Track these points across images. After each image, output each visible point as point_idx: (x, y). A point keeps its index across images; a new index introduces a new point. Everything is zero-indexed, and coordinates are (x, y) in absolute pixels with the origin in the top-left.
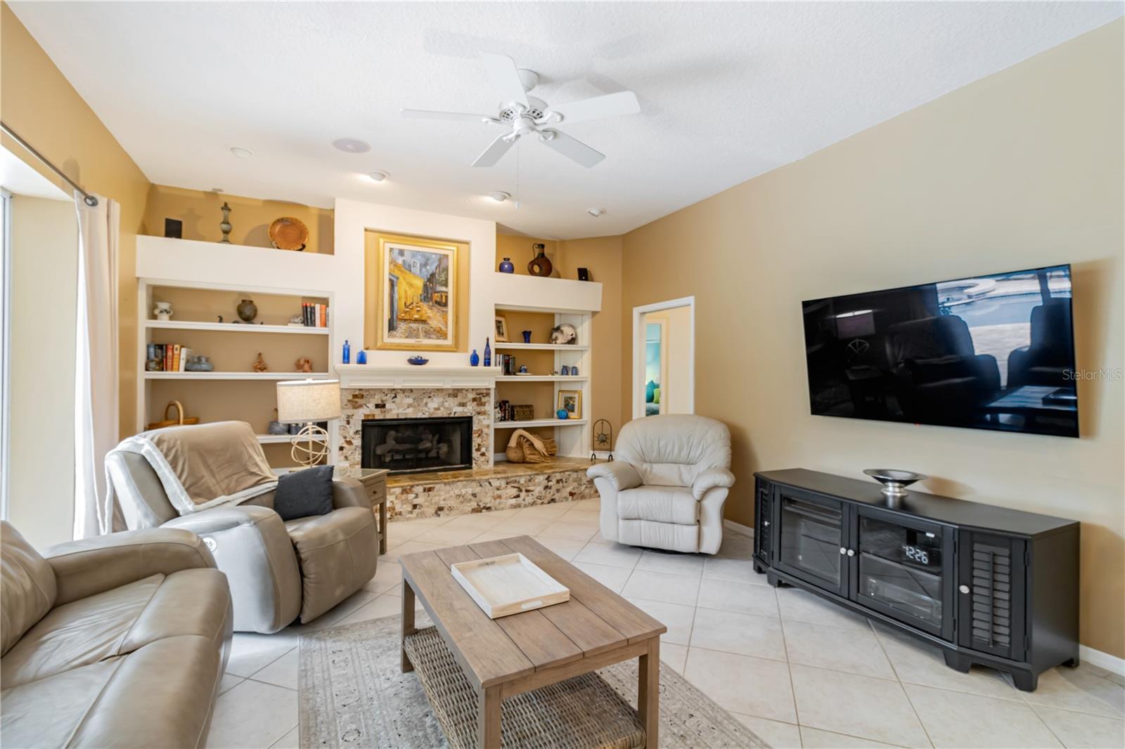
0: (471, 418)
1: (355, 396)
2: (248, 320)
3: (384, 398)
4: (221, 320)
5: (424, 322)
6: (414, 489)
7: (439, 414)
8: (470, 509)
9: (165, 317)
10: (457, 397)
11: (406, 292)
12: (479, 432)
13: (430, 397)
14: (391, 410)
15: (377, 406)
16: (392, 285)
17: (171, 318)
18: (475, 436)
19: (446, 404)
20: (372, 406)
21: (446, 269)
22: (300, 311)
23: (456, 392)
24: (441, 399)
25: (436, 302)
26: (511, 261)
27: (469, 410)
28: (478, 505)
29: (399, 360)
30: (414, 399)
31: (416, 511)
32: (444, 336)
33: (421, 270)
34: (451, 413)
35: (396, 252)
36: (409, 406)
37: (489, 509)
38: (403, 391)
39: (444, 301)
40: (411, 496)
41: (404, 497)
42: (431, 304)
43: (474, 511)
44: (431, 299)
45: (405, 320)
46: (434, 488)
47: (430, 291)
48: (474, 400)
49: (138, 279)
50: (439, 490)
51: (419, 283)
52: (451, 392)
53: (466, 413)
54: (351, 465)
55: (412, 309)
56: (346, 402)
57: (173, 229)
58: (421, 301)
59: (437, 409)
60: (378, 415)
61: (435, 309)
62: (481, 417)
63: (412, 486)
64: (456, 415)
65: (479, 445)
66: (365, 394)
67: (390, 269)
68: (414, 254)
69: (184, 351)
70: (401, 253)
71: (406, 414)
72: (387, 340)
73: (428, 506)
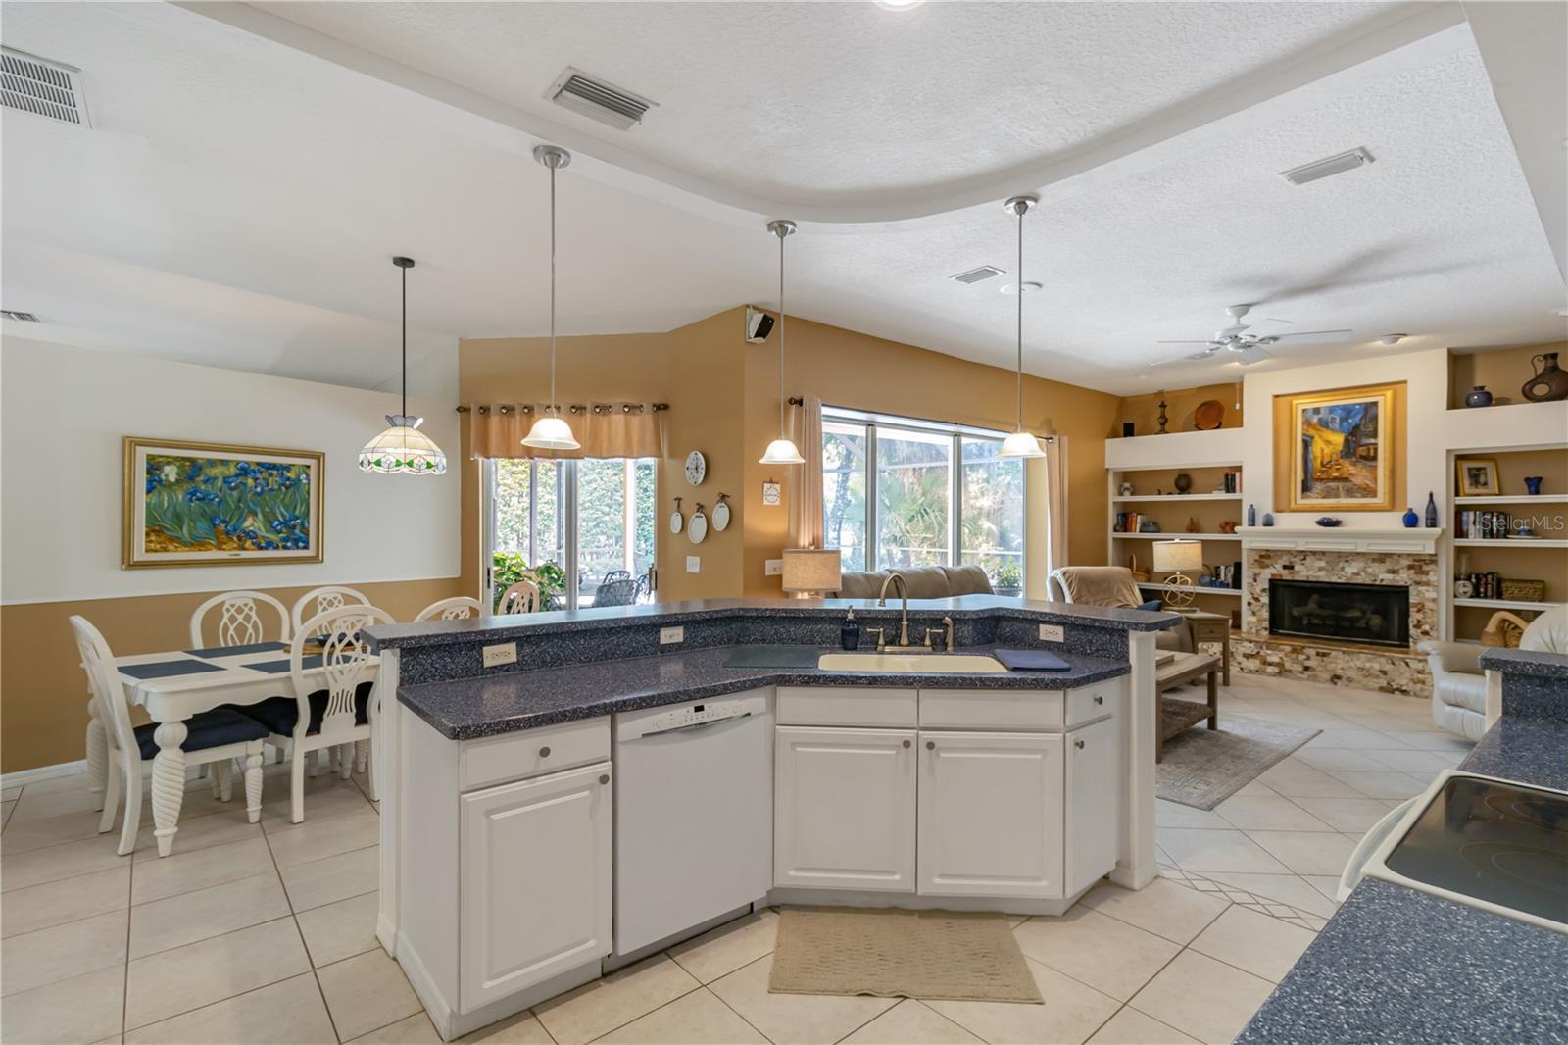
0: (1408, 587)
1: (1262, 556)
2: (1183, 490)
3: (1293, 560)
4: (1160, 493)
5: (1346, 480)
6: (1305, 651)
7: (1359, 580)
8: (1377, 686)
9: (1127, 493)
10: (1384, 562)
11: (1322, 450)
12: (1419, 606)
13: (1347, 561)
14: (1299, 572)
15: (1285, 567)
16: (1306, 445)
17: (1132, 494)
18: (1413, 610)
19: (1370, 570)
20: (1279, 566)
21: (1375, 418)
22: (1223, 480)
23: (1383, 557)
24: (1363, 564)
25: (1362, 457)
26: (1486, 389)
27: (1403, 578)
28: (1388, 684)
29: (1307, 522)
30: (1327, 562)
31: (1308, 673)
32: (1373, 493)
33: (1340, 424)
34: (1375, 581)
35: (1310, 413)
36: (1321, 569)
37: (1404, 692)
38: (1314, 553)
39: (1372, 453)
40: (1302, 657)
41: (1294, 656)
42: (1354, 459)
43: (1381, 689)
44: (1355, 454)
45: (1322, 480)
46: (1329, 654)
47: (1353, 445)
48: (1410, 567)
49: (1108, 469)
50: (1336, 657)
51: (1338, 439)
52: (1376, 556)
53: (1397, 581)
54: (1259, 620)
55: (1330, 467)
56: (1252, 561)
57: (1129, 431)
58: (1341, 458)
59: (1358, 574)
60: (1286, 575)
61: (1360, 466)
62: (1422, 589)
63: (1304, 647)
64: (1384, 583)
65: (1419, 621)
66: (1272, 554)
67: (1303, 430)
68: (1332, 409)
69: (1139, 517)
70: (1317, 411)
71: (1318, 577)
72: (1301, 502)
73: (1321, 671)
